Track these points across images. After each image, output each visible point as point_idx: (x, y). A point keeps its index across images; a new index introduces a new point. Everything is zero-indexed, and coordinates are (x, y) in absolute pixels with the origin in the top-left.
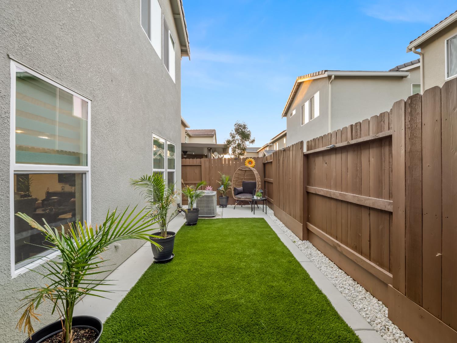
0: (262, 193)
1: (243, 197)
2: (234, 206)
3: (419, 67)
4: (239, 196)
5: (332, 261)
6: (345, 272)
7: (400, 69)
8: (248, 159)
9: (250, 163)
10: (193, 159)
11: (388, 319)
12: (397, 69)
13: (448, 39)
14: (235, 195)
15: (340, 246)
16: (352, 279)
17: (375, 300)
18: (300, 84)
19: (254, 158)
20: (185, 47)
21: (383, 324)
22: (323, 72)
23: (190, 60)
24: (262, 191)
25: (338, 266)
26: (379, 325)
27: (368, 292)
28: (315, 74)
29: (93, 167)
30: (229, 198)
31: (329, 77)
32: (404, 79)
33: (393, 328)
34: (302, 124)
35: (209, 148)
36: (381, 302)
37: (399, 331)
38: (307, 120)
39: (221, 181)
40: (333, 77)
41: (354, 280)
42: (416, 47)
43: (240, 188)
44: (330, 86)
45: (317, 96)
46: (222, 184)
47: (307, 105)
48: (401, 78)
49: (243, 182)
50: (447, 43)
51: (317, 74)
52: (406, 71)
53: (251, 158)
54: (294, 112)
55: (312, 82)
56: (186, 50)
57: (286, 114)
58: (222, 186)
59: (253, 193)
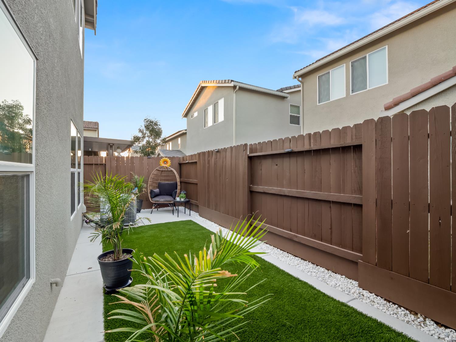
0: (185, 194)
1: (162, 200)
2: (151, 209)
3: (300, 90)
4: (157, 199)
5: (284, 251)
6: (301, 259)
7: (283, 91)
8: (163, 158)
9: (165, 162)
10: (88, 156)
11: (358, 288)
12: (281, 91)
13: (320, 75)
14: (152, 198)
15: (296, 236)
16: (310, 263)
17: (339, 276)
18: (203, 88)
19: (169, 158)
20: (91, 17)
21: (358, 293)
22: (230, 82)
23: (95, 35)
24: (185, 192)
25: (292, 255)
26: (355, 294)
27: (329, 271)
28: (221, 82)
29: (37, 165)
30: (143, 202)
31: (235, 87)
32: (285, 99)
33: (366, 293)
34: (205, 127)
35: (111, 143)
36: (344, 276)
37: (371, 295)
38: (210, 123)
39: (134, 182)
40: (238, 87)
41: (313, 264)
42: (299, 76)
43: (157, 190)
44: (234, 95)
45: (221, 103)
46: (135, 187)
47: (210, 109)
48: (283, 98)
49: (159, 183)
50: (319, 78)
51: (223, 82)
52: (288, 93)
53: (166, 157)
54: (196, 114)
55: (216, 89)
56: (91, 21)
57: (186, 115)
58: (137, 189)
59: (173, 195)
